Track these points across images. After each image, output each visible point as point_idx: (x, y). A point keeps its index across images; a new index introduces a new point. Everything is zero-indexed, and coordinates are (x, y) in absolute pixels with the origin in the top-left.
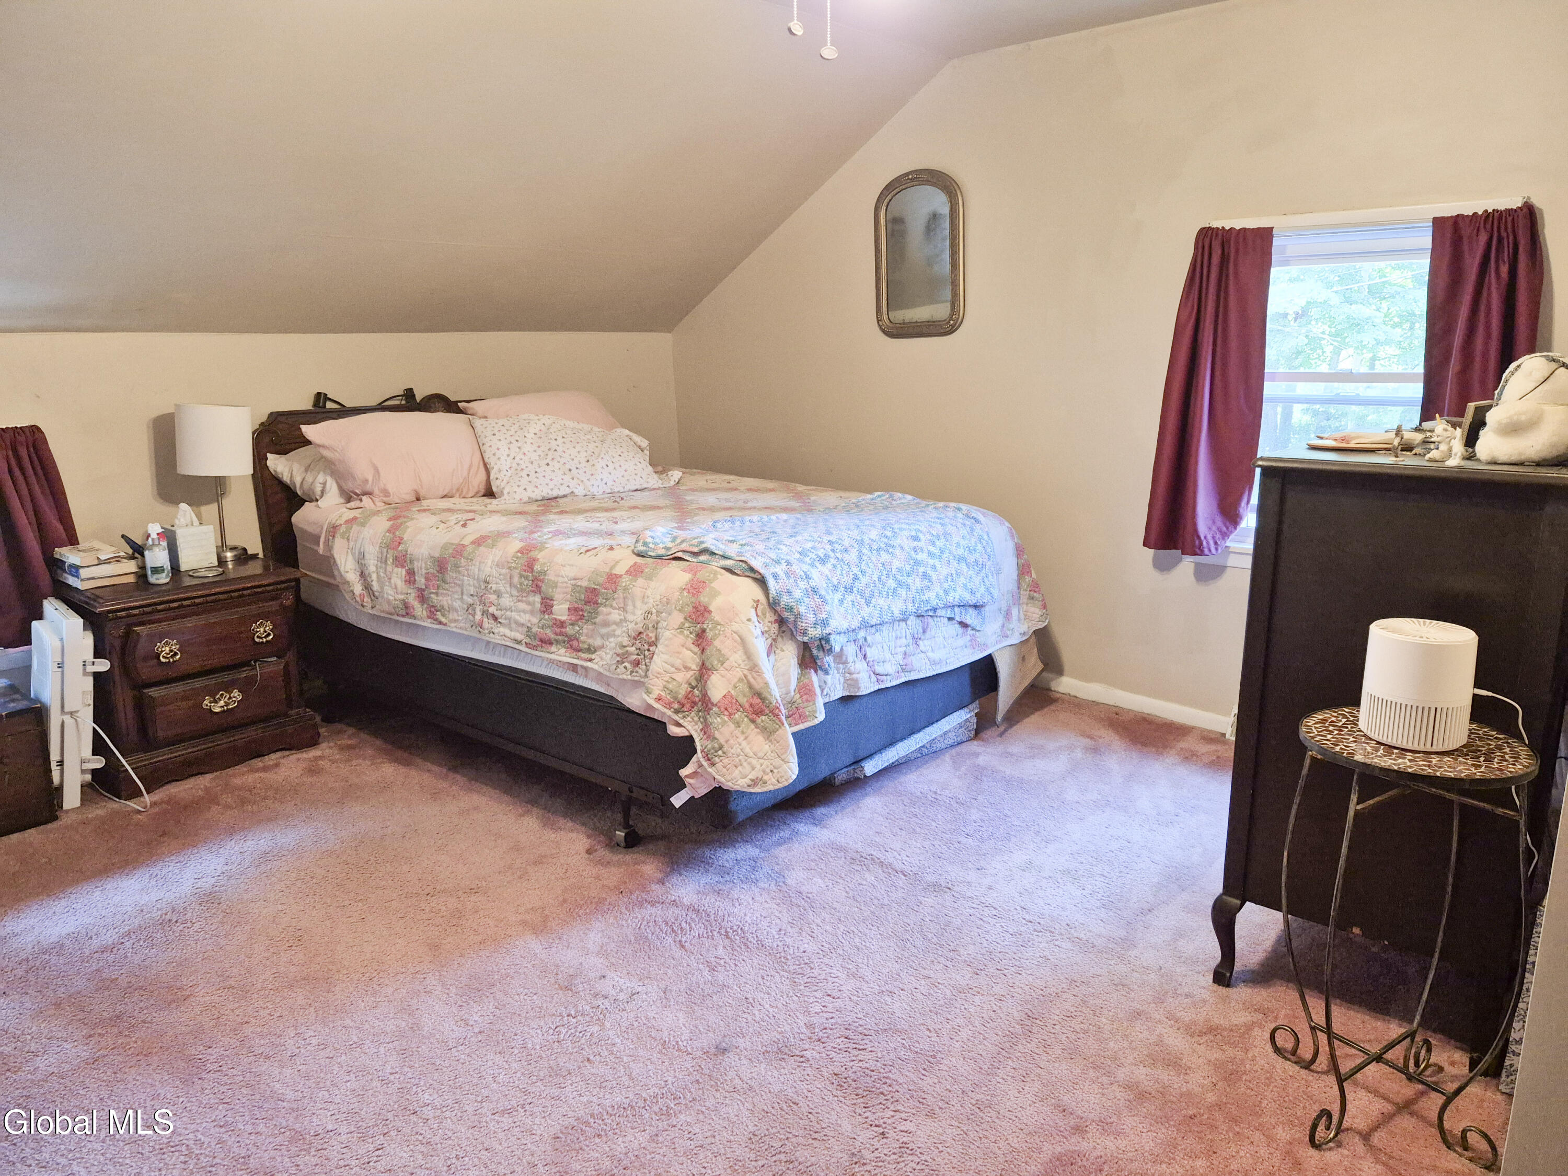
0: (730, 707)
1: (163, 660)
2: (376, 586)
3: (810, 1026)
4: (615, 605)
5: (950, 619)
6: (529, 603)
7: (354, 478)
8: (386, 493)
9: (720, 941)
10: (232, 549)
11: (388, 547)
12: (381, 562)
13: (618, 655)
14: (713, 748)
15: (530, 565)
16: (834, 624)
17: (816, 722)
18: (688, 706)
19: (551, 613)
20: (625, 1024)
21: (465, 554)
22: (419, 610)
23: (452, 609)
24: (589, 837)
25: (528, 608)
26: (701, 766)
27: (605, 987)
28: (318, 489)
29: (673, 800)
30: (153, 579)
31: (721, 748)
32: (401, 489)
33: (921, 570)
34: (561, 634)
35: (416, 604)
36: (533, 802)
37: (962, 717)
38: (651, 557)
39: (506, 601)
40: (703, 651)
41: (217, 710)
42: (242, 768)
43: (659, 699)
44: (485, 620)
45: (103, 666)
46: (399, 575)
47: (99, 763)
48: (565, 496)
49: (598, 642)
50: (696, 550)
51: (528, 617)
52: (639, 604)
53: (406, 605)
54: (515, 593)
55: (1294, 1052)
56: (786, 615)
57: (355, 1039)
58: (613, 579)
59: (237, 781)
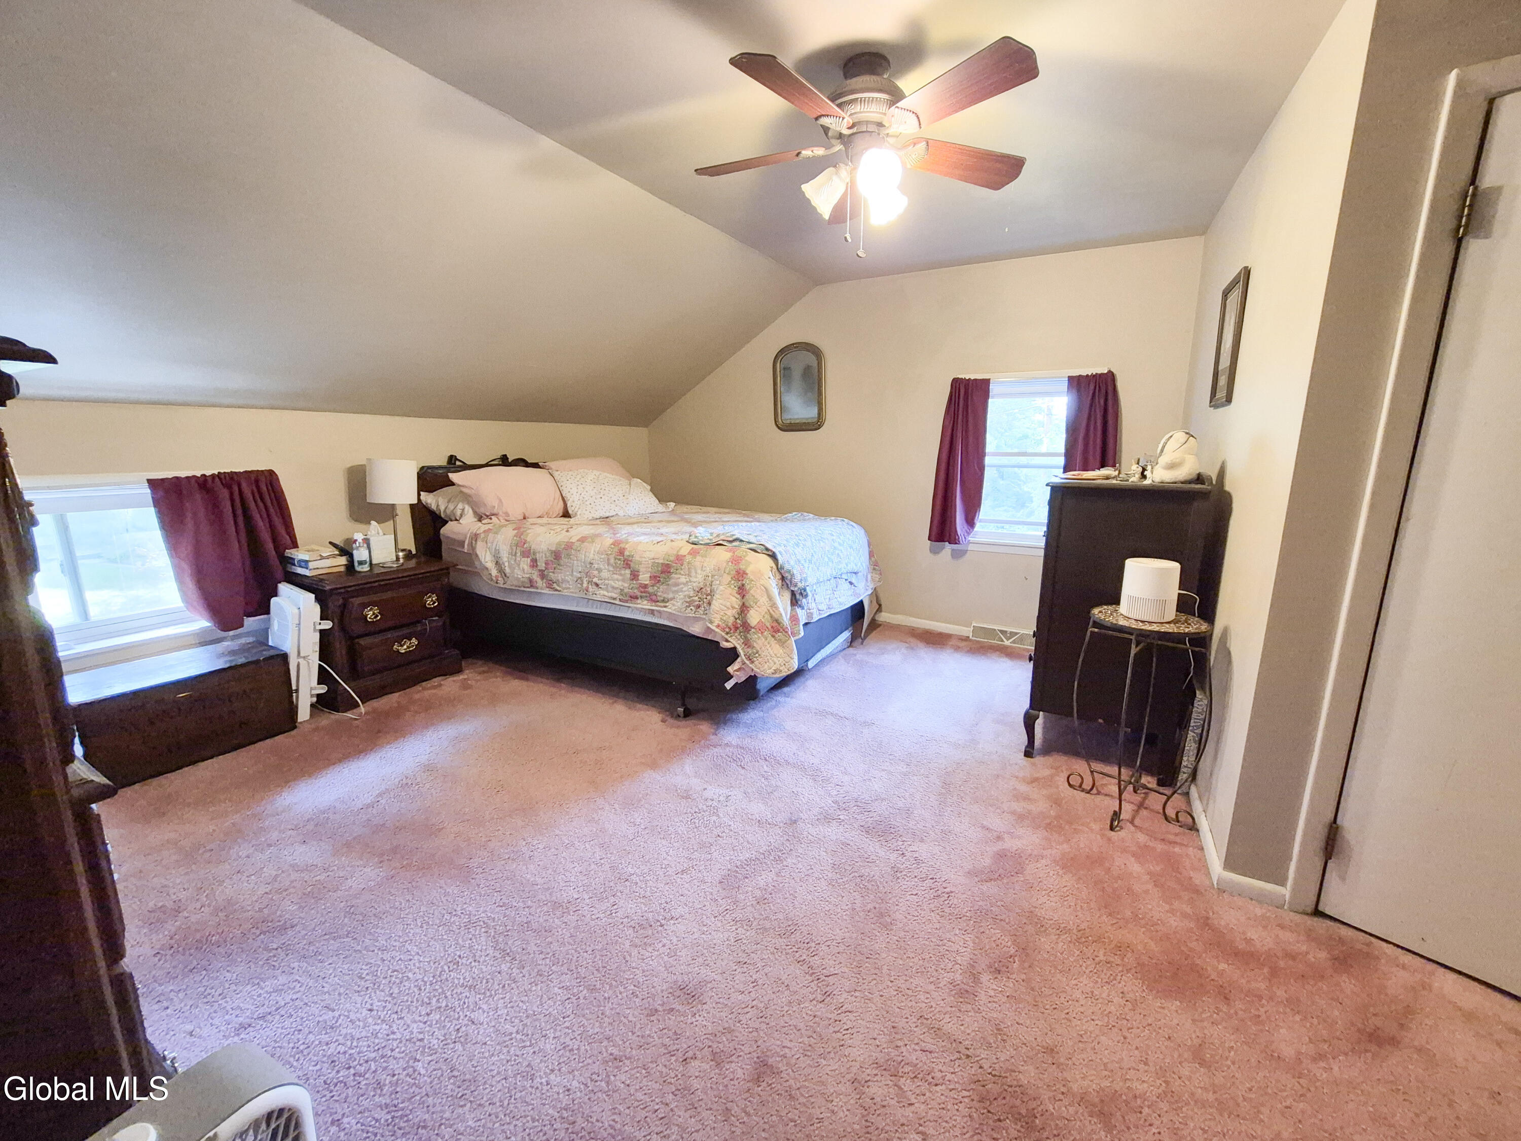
0: (761, 628)
1: (369, 620)
2: (507, 570)
3: (835, 802)
4: (682, 572)
5: (846, 580)
6: (621, 575)
7: (485, 505)
8: (507, 514)
9: (762, 762)
10: (403, 550)
11: (517, 546)
12: (512, 555)
13: (687, 602)
14: (753, 652)
15: (621, 552)
16: (810, 579)
17: (800, 636)
18: (733, 629)
19: (638, 580)
20: (731, 813)
21: (574, 547)
22: (540, 583)
23: (564, 581)
24: (659, 713)
25: (620, 578)
26: (744, 663)
27: (708, 794)
28: (459, 512)
29: (726, 685)
30: (358, 568)
31: (757, 652)
32: (516, 513)
33: (837, 552)
34: (644, 592)
35: (539, 580)
36: (617, 696)
37: (846, 635)
38: (701, 544)
39: (605, 574)
40: (743, 597)
41: (403, 651)
42: (418, 688)
43: (718, 626)
44: (590, 586)
45: (327, 625)
46: (525, 563)
47: (323, 689)
48: (612, 516)
49: (671, 596)
50: (731, 539)
51: (620, 583)
52: (699, 571)
53: (531, 581)
54: (611, 569)
55: (1080, 786)
56: (787, 575)
57: (567, 842)
58: (679, 559)
59: (417, 696)
